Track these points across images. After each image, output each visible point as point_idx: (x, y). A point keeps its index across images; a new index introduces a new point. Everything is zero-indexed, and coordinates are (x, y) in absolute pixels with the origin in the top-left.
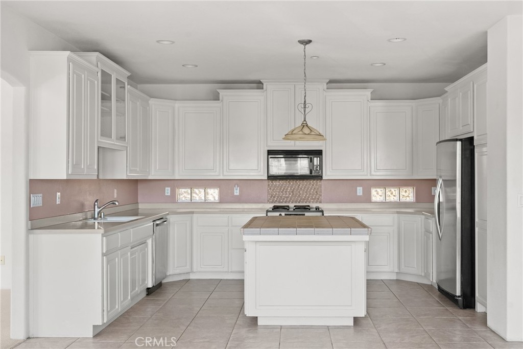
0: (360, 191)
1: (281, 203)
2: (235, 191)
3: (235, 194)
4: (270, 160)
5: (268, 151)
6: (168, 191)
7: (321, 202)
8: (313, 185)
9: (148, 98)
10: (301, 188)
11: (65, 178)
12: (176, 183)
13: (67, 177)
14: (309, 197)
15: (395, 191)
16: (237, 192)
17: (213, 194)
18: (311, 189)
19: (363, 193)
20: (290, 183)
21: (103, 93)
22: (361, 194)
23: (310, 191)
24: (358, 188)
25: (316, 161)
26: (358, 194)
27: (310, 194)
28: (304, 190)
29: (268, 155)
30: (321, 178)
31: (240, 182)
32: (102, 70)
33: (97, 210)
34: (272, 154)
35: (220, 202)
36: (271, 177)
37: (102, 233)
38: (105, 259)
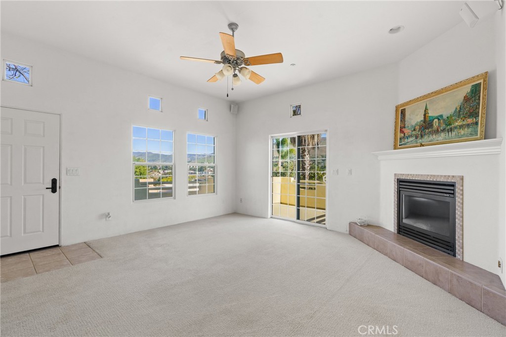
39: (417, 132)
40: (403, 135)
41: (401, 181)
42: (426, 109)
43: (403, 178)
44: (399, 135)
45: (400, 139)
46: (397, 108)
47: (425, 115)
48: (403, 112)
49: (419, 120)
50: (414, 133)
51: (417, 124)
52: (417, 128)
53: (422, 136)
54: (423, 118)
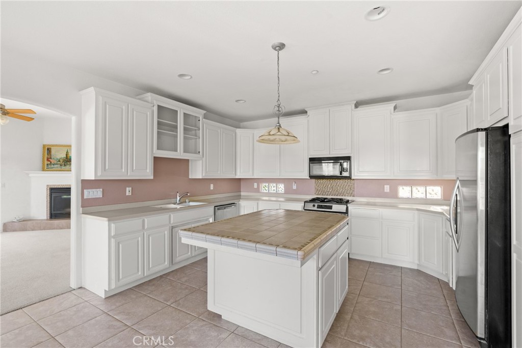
0: (387, 188)
1: (324, 195)
2: (294, 186)
3: (294, 188)
4: (311, 164)
5: (310, 159)
6: (255, 185)
7: (354, 196)
8: (348, 183)
9: (235, 129)
10: (338, 185)
11: (94, 179)
12: (260, 180)
13: (95, 177)
14: (344, 192)
15: (422, 189)
16: (295, 187)
17: (281, 188)
18: (346, 185)
19: (390, 190)
20: (330, 182)
21: (159, 120)
22: (388, 191)
23: (346, 187)
24: (385, 186)
25: (345, 165)
26: (385, 191)
27: (345, 189)
28: (340, 187)
29: (310, 161)
30: (349, 178)
31: (296, 180)
32: (159, 106)
33: (178, 198)
34: (313, 160)
35: (285, 193)
36: (312, 177)
37: (109, 221)
38: (113, 240)
39: (61, 162)
40: (49, 163)
41: (52, 189)
42: (67, 152)
43: (53, 187)
44: (46, 162)
45: (47, 165)
46: (44, 146)
47: (67, 155)
48: (49, 150)
49: (63, 157)
50: (59, 163)
51: (61, 158)
52: (61, 160)
53: (65, 165)
54: (65, 156)
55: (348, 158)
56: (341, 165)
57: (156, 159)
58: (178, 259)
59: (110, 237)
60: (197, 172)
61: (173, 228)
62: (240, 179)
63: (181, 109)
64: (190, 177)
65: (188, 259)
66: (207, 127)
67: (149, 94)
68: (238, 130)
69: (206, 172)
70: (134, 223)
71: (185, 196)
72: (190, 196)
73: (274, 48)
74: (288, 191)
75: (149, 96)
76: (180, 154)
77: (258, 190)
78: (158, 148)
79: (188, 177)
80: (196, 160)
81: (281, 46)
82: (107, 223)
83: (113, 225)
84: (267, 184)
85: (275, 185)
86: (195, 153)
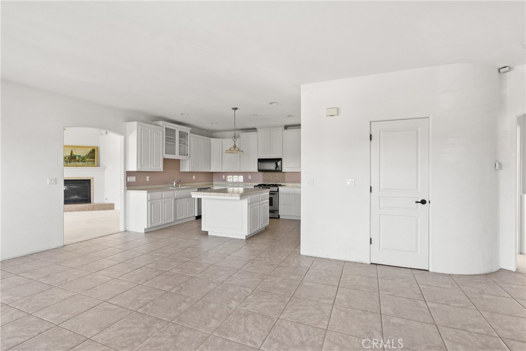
1: (268, 182)
4: (259, 163)
5: (258, 159)
6: (224, 177)
7: (282, 182)
9: (210, 138)
12: (226, 173)
13: (137, 170)
14: (280, 180)
16: (250, 178)
17: (241, 178)
18: (281, 176)
21: (166, 136)
25: (279, 163)
29: (258, 161)
30: (281, 171)
31: (250, 173)
32: (166, 128)
33: (175, 184)
34: (260, 160)
35: (244, 182)
36: (259, 171)
37: (148, 192)
38: (149, 202)
39: (67, 159)
42: (72, 151)
47: (71, 154)
51: (67, 156)
52: (67, 158)
53: (70, 162)
54: (70, 154)
55: (280, 159)
56: (277, 164)
57: (165, 160)
58: (178, 218)
59: (148, 201)
60: (186, 167)
61: (176, 199)
62: (213, 172)
63: (178, 128)
64: (181, 171)
65: (183, 219)
66: (192, 139)
67: (161, 122)
68: (212, 140)
69: (192, 167)
70: (157, 194)
71: (179, 182)
72: (182, 183)
73: (233, 109)
74: (246, 180)
75: (161, 123)
76: (176, 156)
77: (225, 180)
78: (166, 153)
79: (180, 170)
80: (184, 160)
81: (236, 109)
82: (146, 193)
83: (149, 195)
84: (231, 176)
85: (237, 176)
86: (185, 155)
